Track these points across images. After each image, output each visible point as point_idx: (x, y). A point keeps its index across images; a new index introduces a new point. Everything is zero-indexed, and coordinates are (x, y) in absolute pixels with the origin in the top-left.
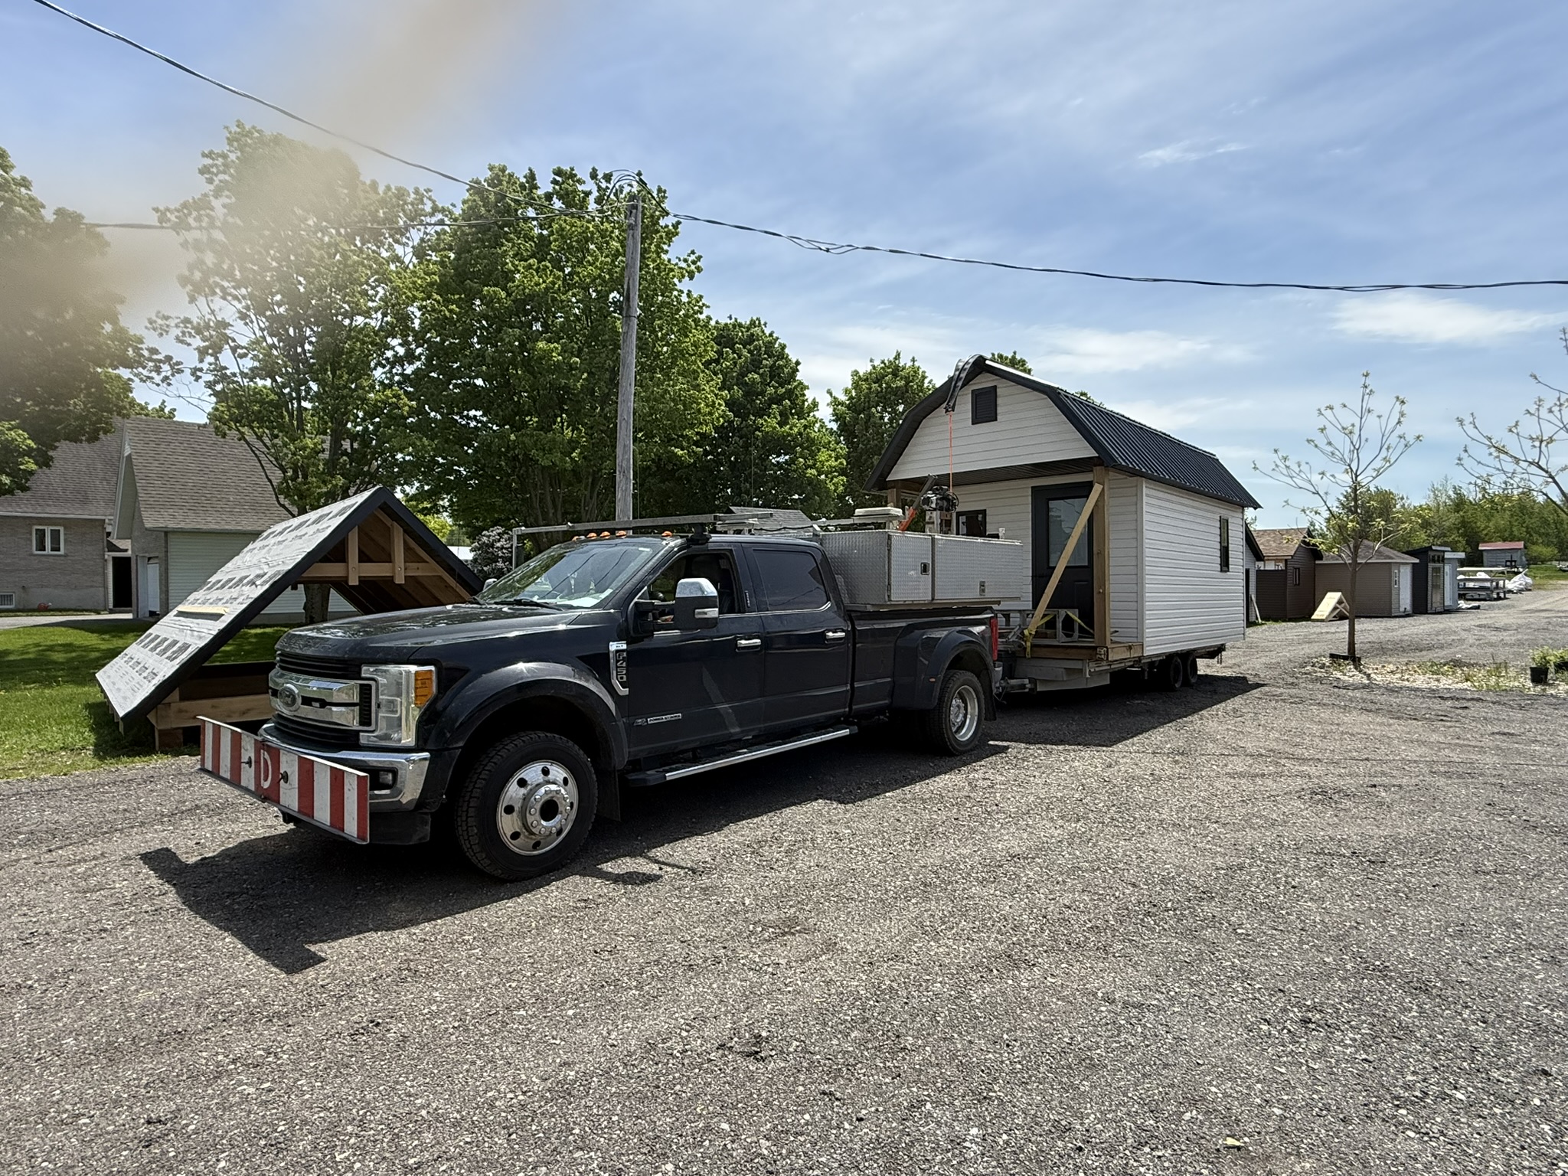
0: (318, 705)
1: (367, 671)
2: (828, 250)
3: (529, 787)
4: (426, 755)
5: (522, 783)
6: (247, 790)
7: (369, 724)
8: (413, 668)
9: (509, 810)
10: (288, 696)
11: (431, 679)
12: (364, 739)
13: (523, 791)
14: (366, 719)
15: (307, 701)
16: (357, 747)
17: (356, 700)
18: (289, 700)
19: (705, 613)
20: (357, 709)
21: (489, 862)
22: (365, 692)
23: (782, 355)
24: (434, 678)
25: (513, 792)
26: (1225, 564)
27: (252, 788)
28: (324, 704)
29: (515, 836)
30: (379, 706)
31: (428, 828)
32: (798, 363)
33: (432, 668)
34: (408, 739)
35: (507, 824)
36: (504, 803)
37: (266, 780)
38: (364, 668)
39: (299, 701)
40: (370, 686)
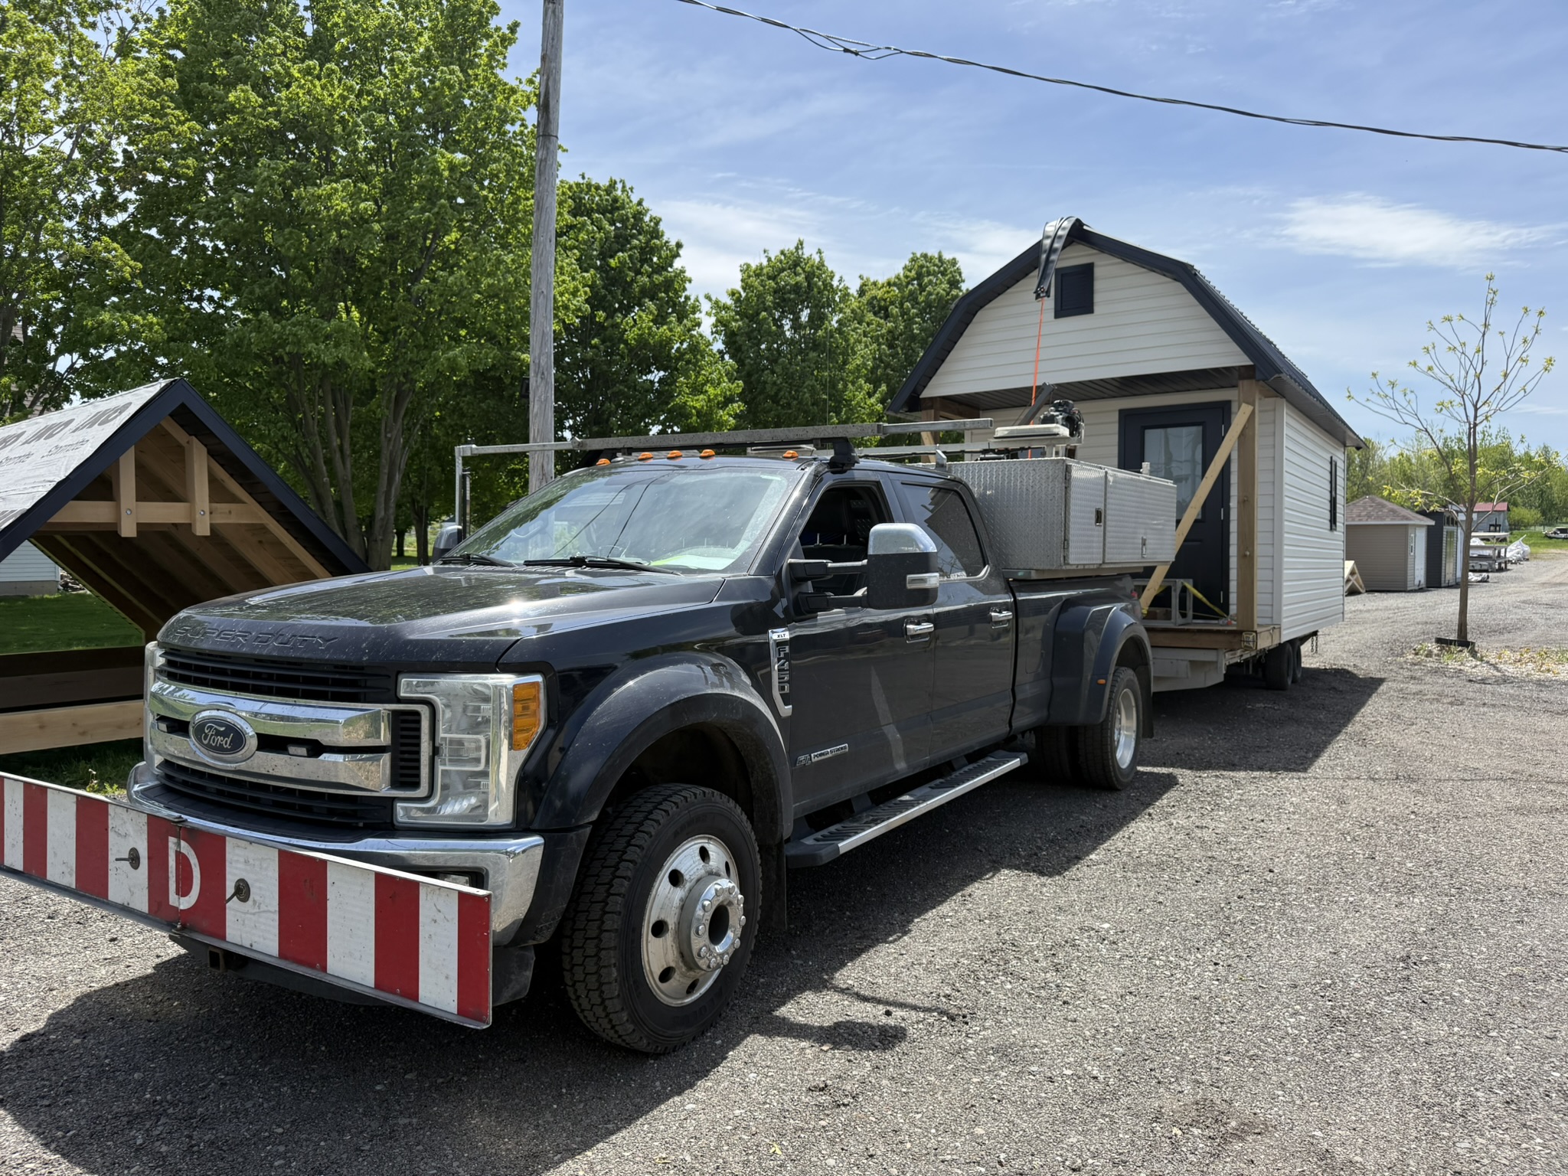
0: (303, 751)
1: (408, 686)
2: (856, 54)
3: (688, 885)
4: (536, 840)
5: (676, 878)
6: (126, 910)
7: (416, 785)
8: (508, 680)
9: (659, 929)
10: (224, 734)
11: (536, 698)
12: (402, 813)
13: (679, 893)
14: (405, 775)
15: (270, 743)
16: (389, 828)
17: (384, 738)
18: (225, 741)
19: (923, 580)
20: (386, 758)
21: (631, 1027)
22: (406, 727)
23: (656, 234)
24: (542, 696)
25: (664, 899)
26: (1333, 521)
27: (142, 904)
28: (315, 748)
29: (666, 975)
30: (435, 751)
31: (529, 974)
32: (679, 245)
33: (538, 678)
34: (500, 811)
35: (657, 954)
36: (652, 916)
37: (184, 890)
38: (404, 681)
39: (253, 743)
40: (417, 714)
